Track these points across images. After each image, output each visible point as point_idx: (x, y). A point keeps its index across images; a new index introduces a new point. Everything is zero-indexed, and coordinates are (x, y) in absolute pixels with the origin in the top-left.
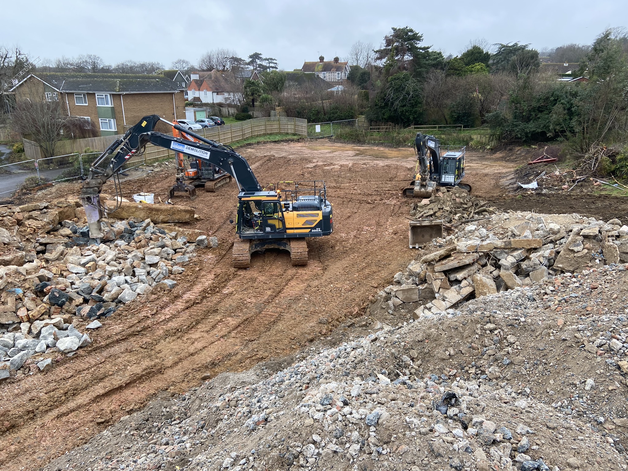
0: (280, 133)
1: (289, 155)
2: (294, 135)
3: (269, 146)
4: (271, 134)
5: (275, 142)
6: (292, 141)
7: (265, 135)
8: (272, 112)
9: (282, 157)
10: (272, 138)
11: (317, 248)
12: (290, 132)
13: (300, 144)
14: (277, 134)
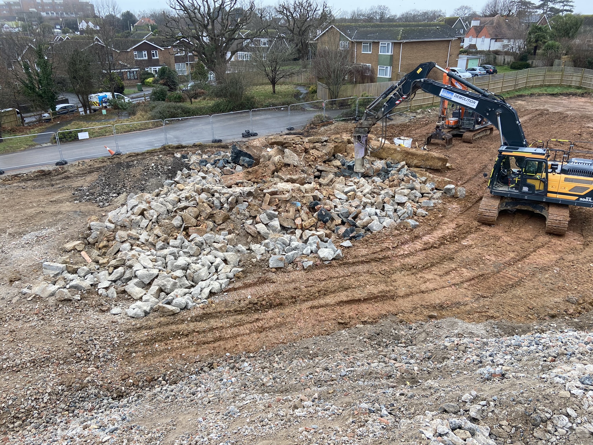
0: (561, 86)
1: (567, 110)
2: (579, 88)
3: (543, 99)
4: (549, 86)
5: (553, 95)
6: (574, 95)
7: (541, 86)
8: (557, 61)
9: (558, 112)
10: (550, 91)
11: (581, 219)
12: (573, 84)
13: (583, 100)
14: (556, 86)
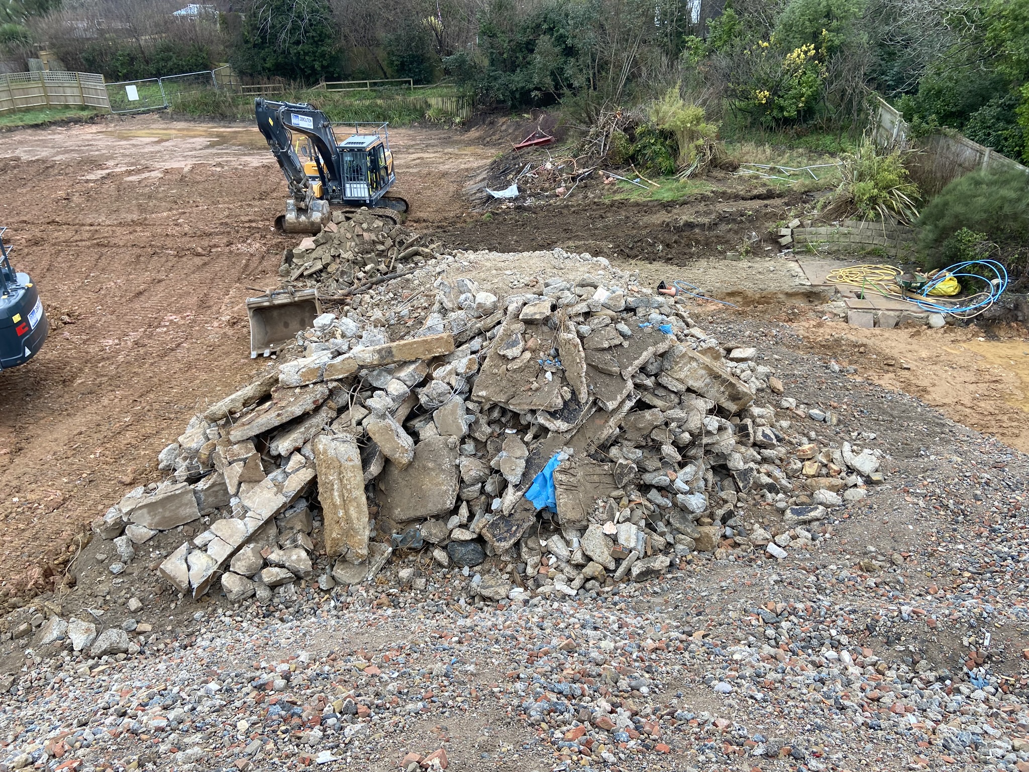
0: (50, 107)
1: (58, 153)
2: (83, 108)
3: (18, 137)
4: (28, 110)
5: (36, 126)
6: (78, 121)
7: (12, 112)
8: (32, 62)
9: (38, 160)
10: (29, 119)
11: (24, 389)
12: (71, 102)
13: (94, 128)
14: (41, 109)
